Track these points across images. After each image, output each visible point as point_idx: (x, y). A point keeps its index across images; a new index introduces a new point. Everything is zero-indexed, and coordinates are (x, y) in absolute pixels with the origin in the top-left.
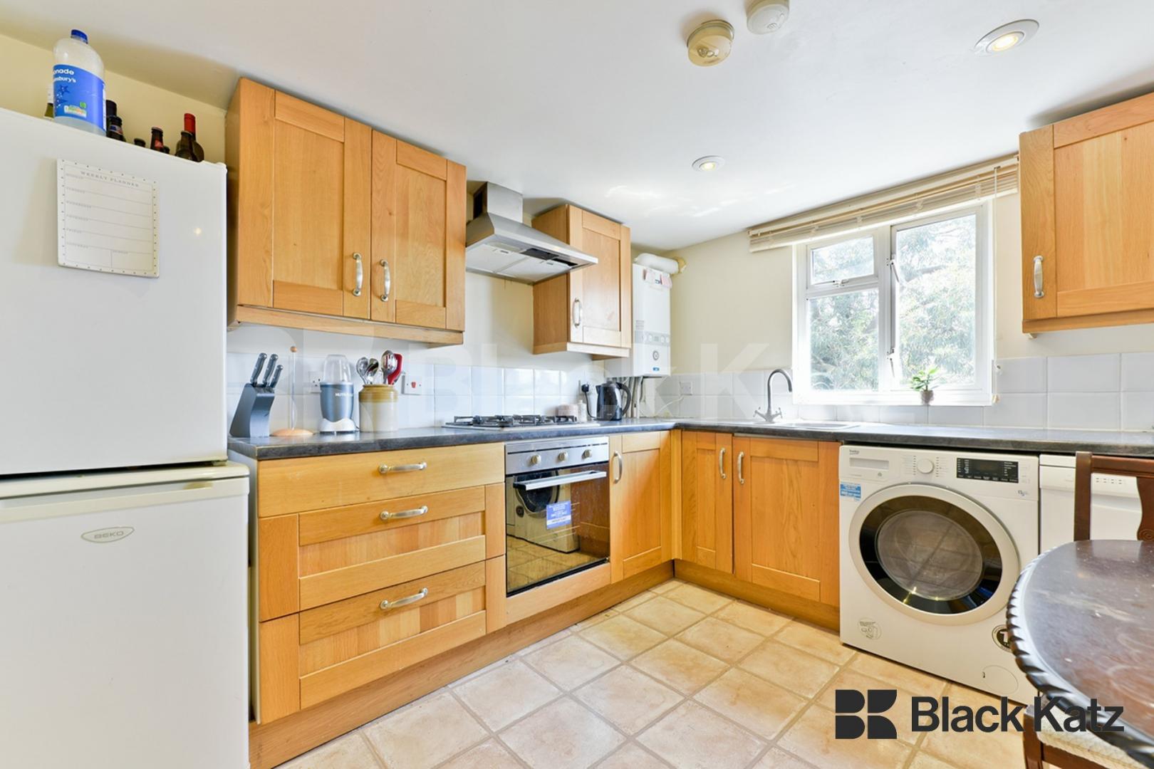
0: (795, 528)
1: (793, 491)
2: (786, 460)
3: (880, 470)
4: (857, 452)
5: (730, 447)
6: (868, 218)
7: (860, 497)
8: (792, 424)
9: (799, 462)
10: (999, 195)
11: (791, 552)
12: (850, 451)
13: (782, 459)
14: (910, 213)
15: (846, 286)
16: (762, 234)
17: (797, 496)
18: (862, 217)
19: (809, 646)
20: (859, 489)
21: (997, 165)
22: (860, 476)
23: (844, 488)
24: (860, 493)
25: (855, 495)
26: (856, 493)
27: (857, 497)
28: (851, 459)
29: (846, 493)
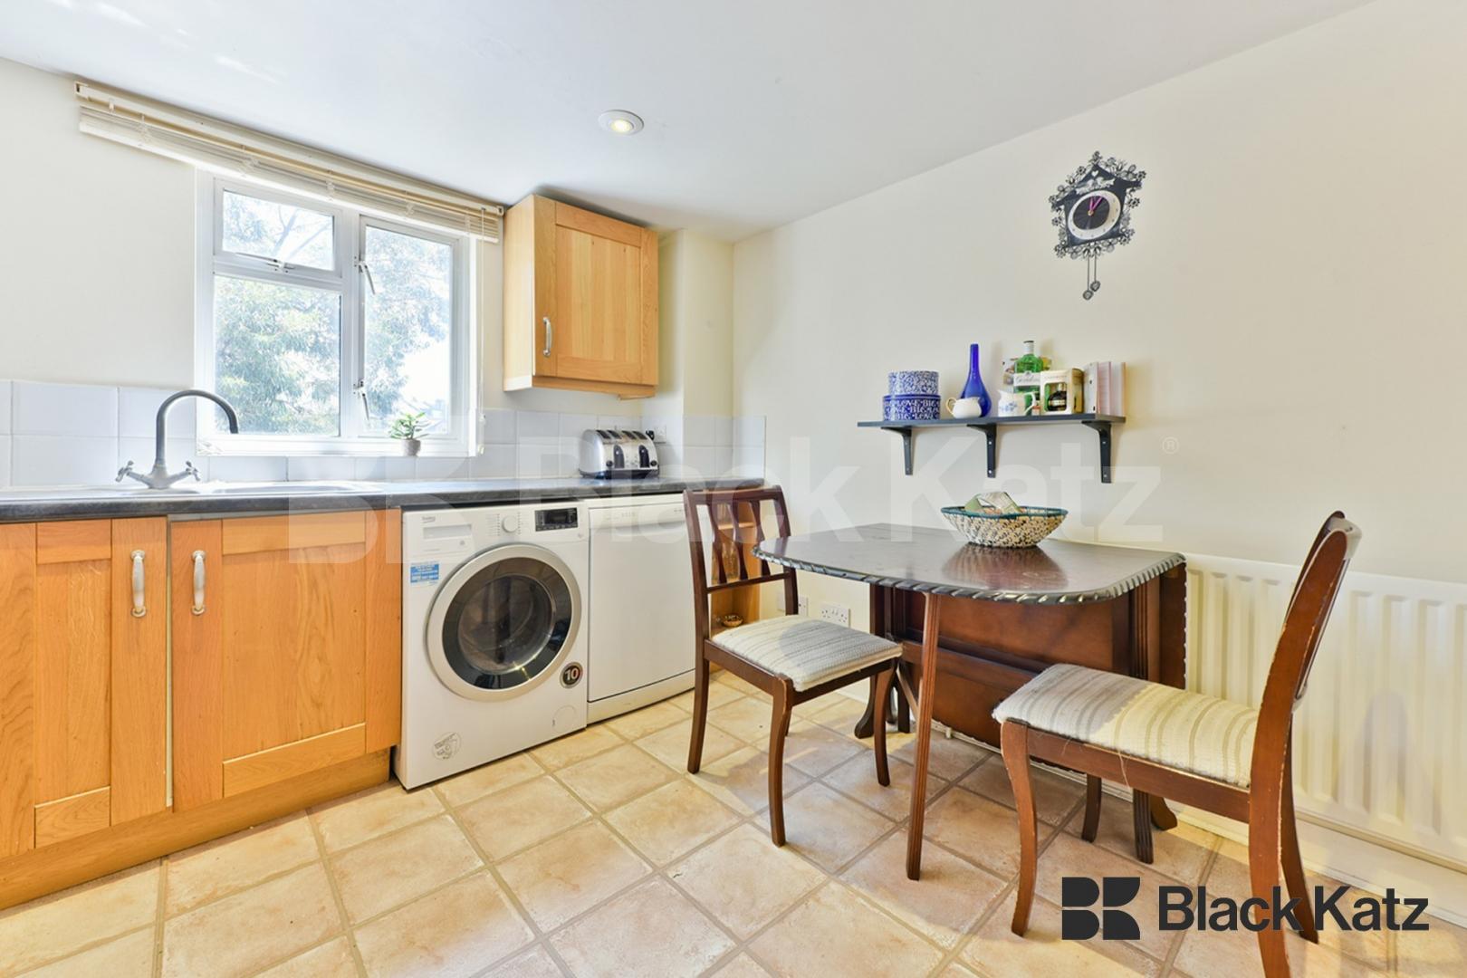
0: (320, 659)
1: (318, 598)
2: (305, 549)
3: (463, 538)
4: (432, 519)
5: (163, 545)
6: (342, 190)
7: (437, 578)
8: (220, 491)
9: (329, 549)
10: (486, 238)
11: (313, 701)
12: (424, 518)
13: (298, 549)
14: (400, 213)
15: (291, 273)
16: (117, 109)
17: (326, 608)
18: (337, 185)
19: (381, 824)
20: (436, 567)
21: (484, 206)
22: (437, 550)
23: (416, 571)
24: (437, 573)
25: (431, 577)
26: (433, 574)
27: (434, 579)
28: (425, 529)
29: (419, 577)
